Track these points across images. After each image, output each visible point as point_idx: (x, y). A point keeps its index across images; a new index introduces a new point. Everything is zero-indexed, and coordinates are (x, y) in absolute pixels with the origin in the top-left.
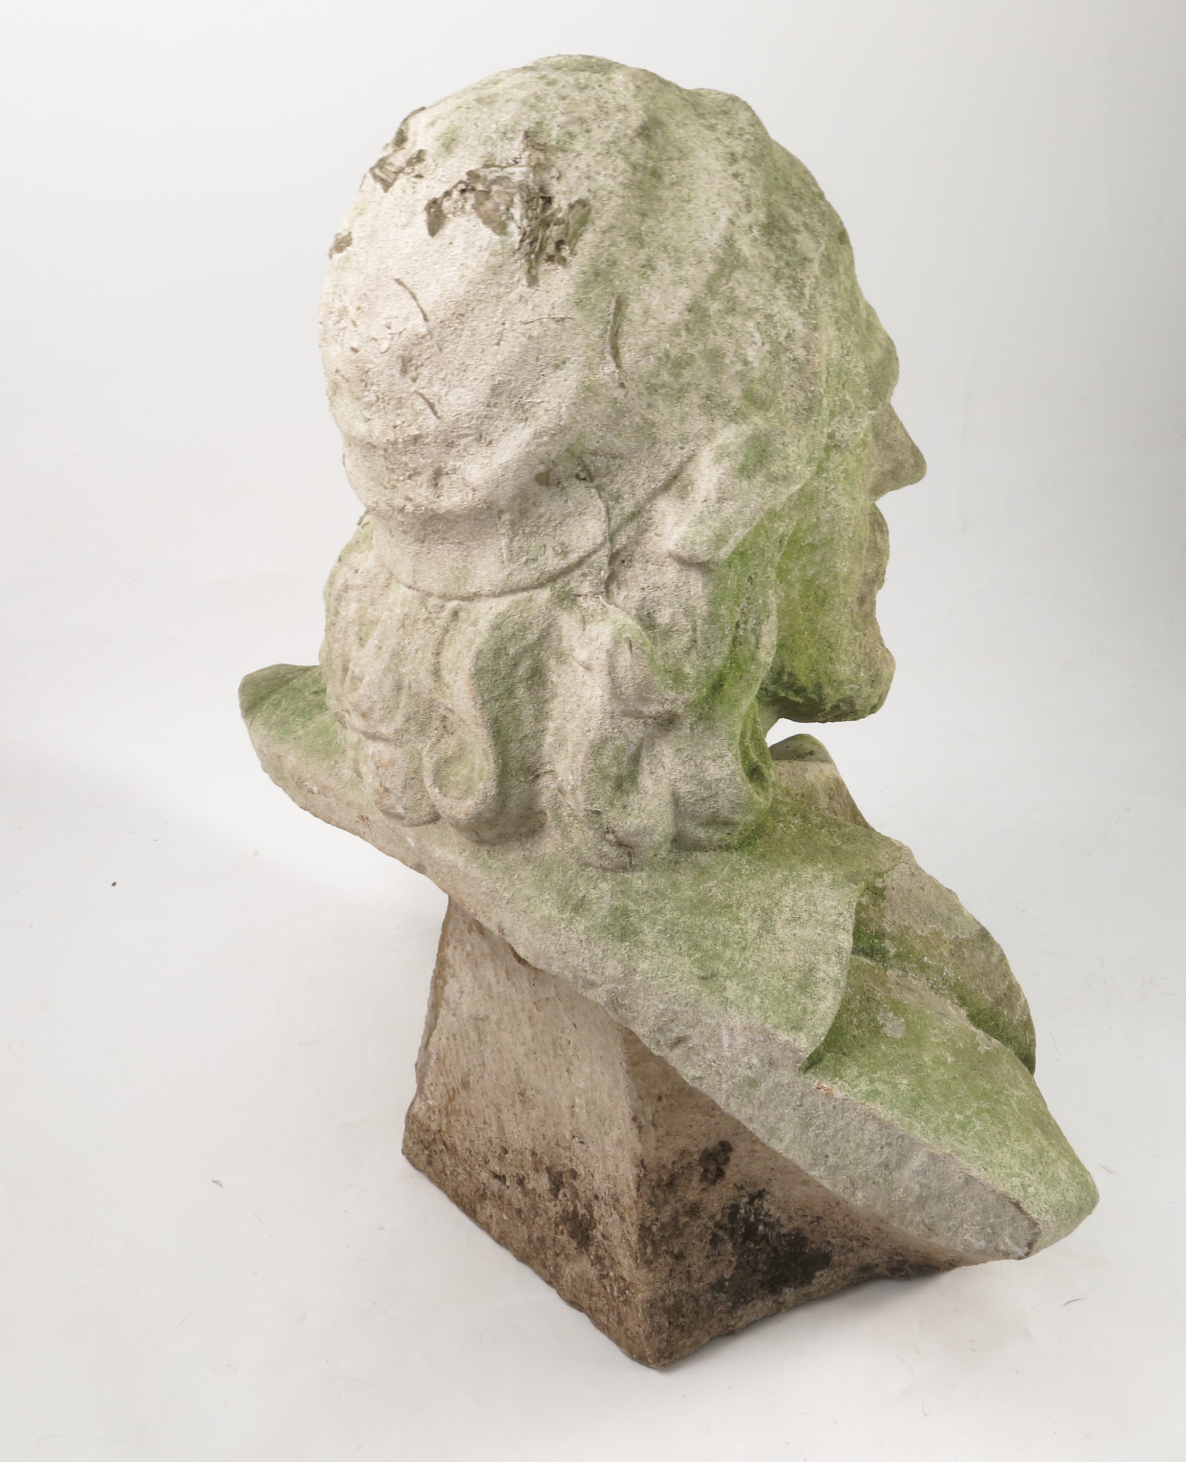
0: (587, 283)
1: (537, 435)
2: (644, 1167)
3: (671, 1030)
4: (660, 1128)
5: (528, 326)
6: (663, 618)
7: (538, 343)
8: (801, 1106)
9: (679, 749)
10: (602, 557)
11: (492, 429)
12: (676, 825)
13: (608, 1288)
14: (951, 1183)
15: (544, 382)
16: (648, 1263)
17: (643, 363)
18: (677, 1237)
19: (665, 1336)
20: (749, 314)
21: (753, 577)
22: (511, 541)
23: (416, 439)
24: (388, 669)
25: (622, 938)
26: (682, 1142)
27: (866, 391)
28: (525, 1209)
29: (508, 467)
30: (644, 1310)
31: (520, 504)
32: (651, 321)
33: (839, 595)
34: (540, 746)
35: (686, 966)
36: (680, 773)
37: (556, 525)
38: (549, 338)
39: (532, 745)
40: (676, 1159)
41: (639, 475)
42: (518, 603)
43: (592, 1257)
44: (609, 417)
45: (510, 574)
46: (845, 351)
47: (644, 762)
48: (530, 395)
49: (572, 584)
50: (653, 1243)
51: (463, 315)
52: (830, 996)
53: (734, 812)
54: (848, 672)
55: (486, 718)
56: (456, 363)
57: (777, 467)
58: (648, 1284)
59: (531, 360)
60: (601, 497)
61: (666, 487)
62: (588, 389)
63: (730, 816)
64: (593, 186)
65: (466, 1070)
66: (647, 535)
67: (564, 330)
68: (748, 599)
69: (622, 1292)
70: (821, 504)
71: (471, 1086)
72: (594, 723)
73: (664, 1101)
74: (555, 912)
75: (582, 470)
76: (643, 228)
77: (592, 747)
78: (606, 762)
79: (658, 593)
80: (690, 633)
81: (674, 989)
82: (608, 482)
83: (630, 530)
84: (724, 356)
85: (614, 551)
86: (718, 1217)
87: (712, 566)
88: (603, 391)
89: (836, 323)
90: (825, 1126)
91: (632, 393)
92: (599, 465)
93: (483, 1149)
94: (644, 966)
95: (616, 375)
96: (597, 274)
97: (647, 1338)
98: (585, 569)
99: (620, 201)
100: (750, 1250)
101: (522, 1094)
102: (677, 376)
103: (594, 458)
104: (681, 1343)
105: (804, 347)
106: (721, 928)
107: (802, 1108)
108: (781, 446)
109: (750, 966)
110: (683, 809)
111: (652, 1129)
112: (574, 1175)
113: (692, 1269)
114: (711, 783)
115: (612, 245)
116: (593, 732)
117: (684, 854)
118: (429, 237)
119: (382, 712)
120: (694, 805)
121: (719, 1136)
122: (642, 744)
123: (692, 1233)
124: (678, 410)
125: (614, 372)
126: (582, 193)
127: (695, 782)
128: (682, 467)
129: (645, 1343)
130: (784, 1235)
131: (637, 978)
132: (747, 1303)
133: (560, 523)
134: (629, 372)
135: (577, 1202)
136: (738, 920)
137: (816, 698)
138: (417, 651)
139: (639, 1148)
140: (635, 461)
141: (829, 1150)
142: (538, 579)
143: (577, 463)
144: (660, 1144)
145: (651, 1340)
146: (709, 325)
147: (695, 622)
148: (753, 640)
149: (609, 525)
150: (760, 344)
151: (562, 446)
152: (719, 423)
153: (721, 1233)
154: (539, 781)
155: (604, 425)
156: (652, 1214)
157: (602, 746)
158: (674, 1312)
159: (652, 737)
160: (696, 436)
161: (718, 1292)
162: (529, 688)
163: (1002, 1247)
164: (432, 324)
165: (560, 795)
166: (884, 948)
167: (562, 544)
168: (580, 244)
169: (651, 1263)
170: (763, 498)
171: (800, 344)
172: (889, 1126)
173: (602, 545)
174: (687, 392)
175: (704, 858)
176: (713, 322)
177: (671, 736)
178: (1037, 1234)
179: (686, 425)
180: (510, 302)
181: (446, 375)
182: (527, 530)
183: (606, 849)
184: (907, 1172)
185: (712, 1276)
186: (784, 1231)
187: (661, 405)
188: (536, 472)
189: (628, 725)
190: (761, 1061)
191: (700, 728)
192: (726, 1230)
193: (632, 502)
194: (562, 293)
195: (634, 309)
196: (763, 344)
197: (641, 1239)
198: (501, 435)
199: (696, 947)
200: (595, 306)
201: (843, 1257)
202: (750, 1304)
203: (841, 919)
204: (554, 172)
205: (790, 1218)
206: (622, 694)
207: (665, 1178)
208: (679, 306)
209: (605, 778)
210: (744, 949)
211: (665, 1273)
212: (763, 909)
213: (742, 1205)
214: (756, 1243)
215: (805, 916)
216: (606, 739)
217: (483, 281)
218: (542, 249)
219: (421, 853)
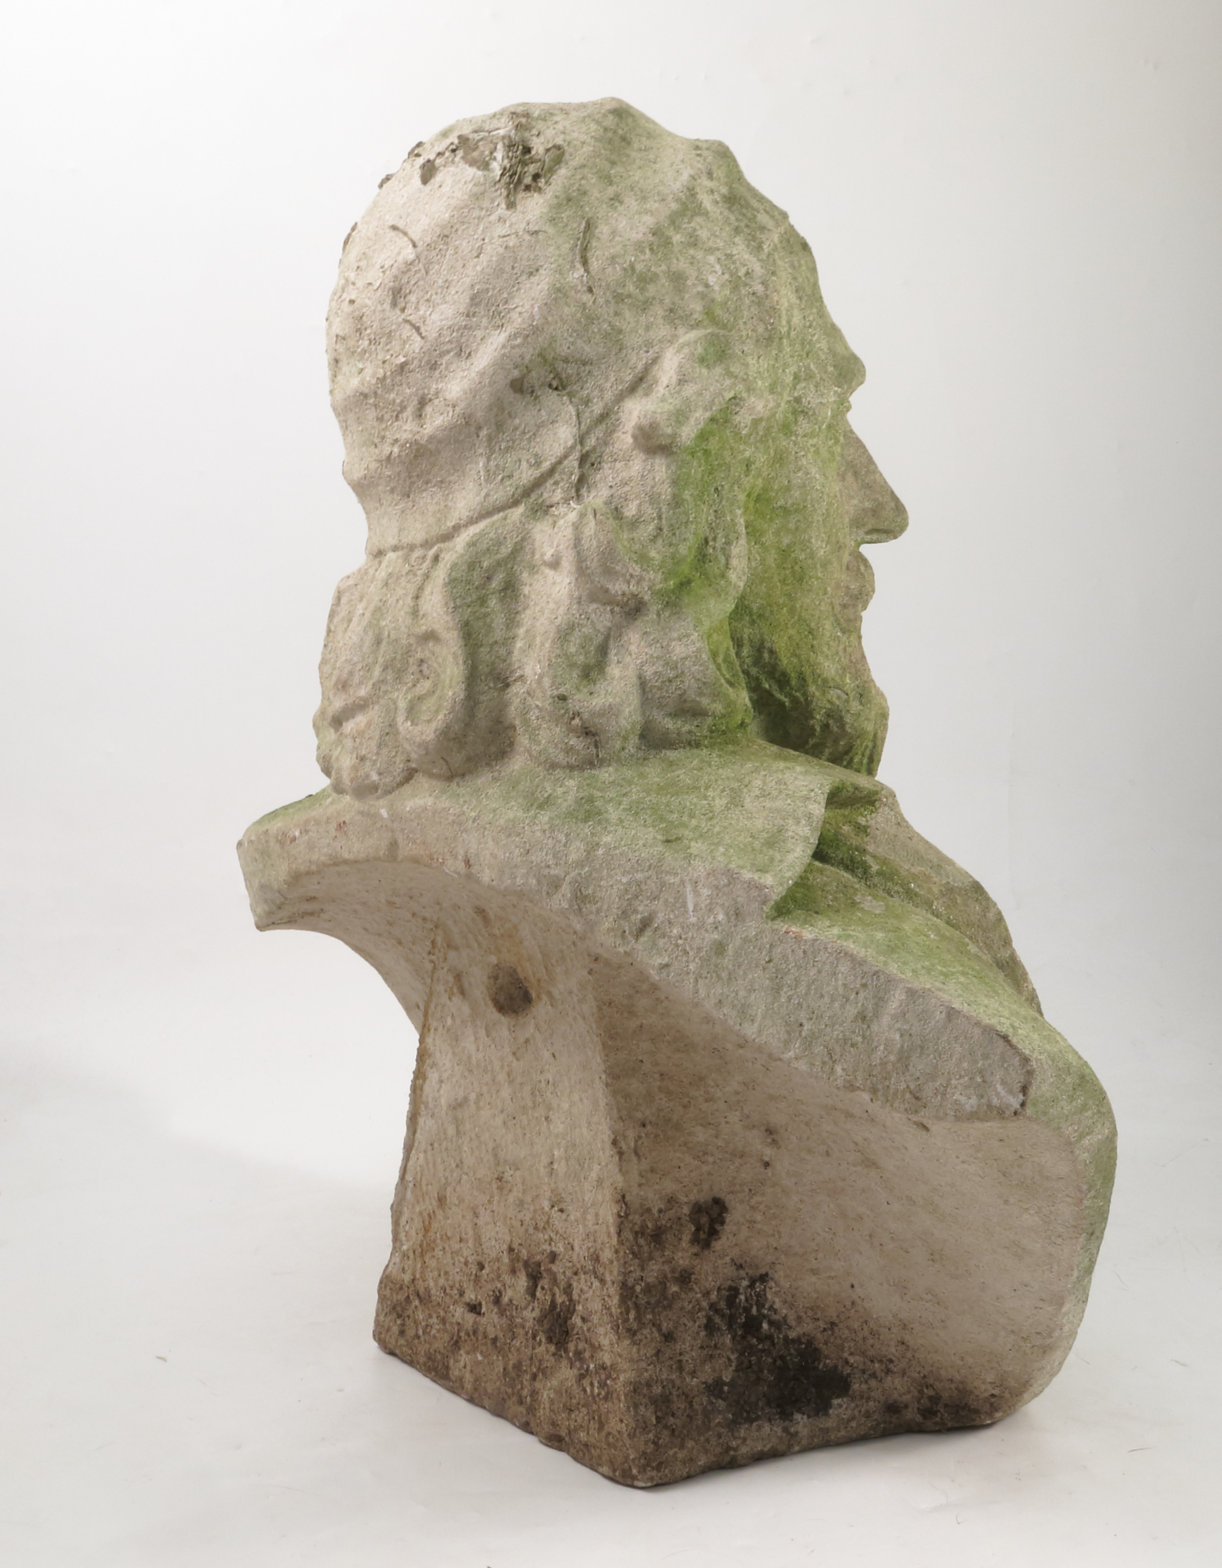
0: (559, 205)
1: (510, 338)
2: (626, 1204)
3: (635, 911)
4: (643, 1160)
5: (505, 239)
6: (630, 511)
7: (514, 252)
8: (770, 961)
9: (646, 633)
10: (572, 462)
11: (471, 339)
12: (643, 713)
13: (588, 1389)
14: (933, 1022)
15: (519, 289)
16: (632, 1333)
17: (609, 270)
18: (665, 1308)
19: (651, 1436)
20: (710, 251)
21: (720, 488)
22: (489, 460)
23: (402, 366)
24: (370, 625)
25: (586, 820)
26: (669, 1186)
27: (831, 369)
28: (501, 1335)
29: (484, 373)
30: (626, 1395)
31: (497, 415)
32: (617, 238)
33: (818, 578)
34: (510, 653)
35: (650, 835)
36: (646, 654)
37: (530, 437)
38: (523, 248)
39: (502, 651)
40: (662, 1206)
41: (607, 379)
42: (493, 524)
43: (571, 1354)
44: (579, 322)
45: (487, 495)
46: (808, 324)
47: (613, 656)
48: (506, 302)
49: (545, 495)
50: (637, 1306)
51: (447, 236)
52: (799, 849)
53: (701, 694)
54: (833, 671)
55: (457, 620)
56: (440, 281)
57: (736, 369)
58: (631, 1360)
59: (508, 269)
60: (571, 402)
61: (633, 389)
62: (559, 290)
63: (698, 699)
64: (568, 138)
65: (443, 1181)
66: (616, 435)
67: (537, 241)
68: (716, 511)
69: (602, 1385)
70: (792, 467)
71: (448, 1201)
72: (562, 610)
73: (649, 1127)
74: (520, 814)
75: (554, 378)
76: (612, 172)
77: (559, 631)
78: (573, 649)
79: (627, 488)
80: (656, 522)
81: (637, 854)
82: (579, 389)
83: (599, 432)
84: (687, 279)
85: (584, 451)
86: (714, 1296)
87: (675, 450)
88: (573, 293)
89: (797, 291)
90: (797, 981)
91: (601, 301)
92: (570, 372)
93: (458, 1278)
94: (607, 839)
95: (585, 278)
96: (569, 200)
97: (631, 1436)
98: (557, 476)
99: (591, 149)
100: (751, 1346)
101: (500, 1179)
102: (643, 290)
103: (565, 365)
104: (671, 1452)
105: (763, 283)
106: (688, 804)
107: (772, 964)
108: (740, 353)
109: (717, 829)
110: (650, 696)
111: (634, 1158)
112: (553, 1257)
113: (685, 1358)
114: (677, 662)
115: (583, 178)
116: (560, 618)
117: (653, 752)
118: (422, 186)
119: (361, 673)
120: (660, 689)
121: (712, 1190)
122: (609, 635)
123: (682, 1308)
124: (643, 319)
125: (583, 276)
126: (559, 141)
127: (662, 663)
128: (647, 369)
129: (628, 1442)
130: (793, 1341)
131: (600, 852)
132: (751, 1421)
133: (534, 434)
134: (597, 278)
135: (556, 1290)
136: (705, 798)
137: (802, 699)
138: (397, 601)
139: (619, 1180)
140: (603, 366)
141: (803, 1015)
142: (513, 495)
143: (549, 370)
144: (643, 1181)
145: (635, 1440)
146: (672, 252)
147: (660, 509)
148: (723, 560)
149: (579, 428)
150: (720, 273)
151: (535, 349)
152: (681, 331)
153: (717, 1320)
154: (509, 690)
155: (575, 331)
156: (634, 1266)
157: (569, 631)
158: (662, 1404)
159: (619, 627)
160: (660, 341)
161: (717, 1397)
162: (502, 600)
163: (995, 1101)
164: (419, 249)
165: (529, 698)
166: (865, 862)
167: (536, 455)
168: (554, 177)
169: (634, 1334)
170: (722, 385)
171: (759, 281)
172: (862, 963)
173: (573, 447)
174: (651, 304)
175: (672, 755)
176: (676, 249)
177: (638, 622)
178: (1030, 1073)
179: (651, 333)
180: (490, 222)
181: (431, 296)
182: (503, 445)
183: (573, 742)
184: (886, 1020)
185: (707, 1373)
186: (792, 1335)
187: (627, 314)
188: (510, 377)
189: (595, 611)
190: (727, 914)
191: (667, 614)
192: (723, 1316)
193: (601, 404)
194: (537, 213)
195: (603, 230)
196: (723, 274)
197: (623, 1299)
198: (479, 344)
199: (662, 819)
200: (567, 225)
201: (864, 1386)
202: (755, 1424)
203: (812, 794)
204: (535, 132)
205: (799, 1319)
206: (587, 568)
207: (650, 1225)
208: (642, 229)
209: (572, 665)
210: (711, 819)
211: (651, 1352)
212: (732, 789)
213: (741, 1290)
214: (760, 1340)
215: (775, 793)
216: (573, 625)
217: (467, 206)
218: (520, 181)
219: (393, 822)
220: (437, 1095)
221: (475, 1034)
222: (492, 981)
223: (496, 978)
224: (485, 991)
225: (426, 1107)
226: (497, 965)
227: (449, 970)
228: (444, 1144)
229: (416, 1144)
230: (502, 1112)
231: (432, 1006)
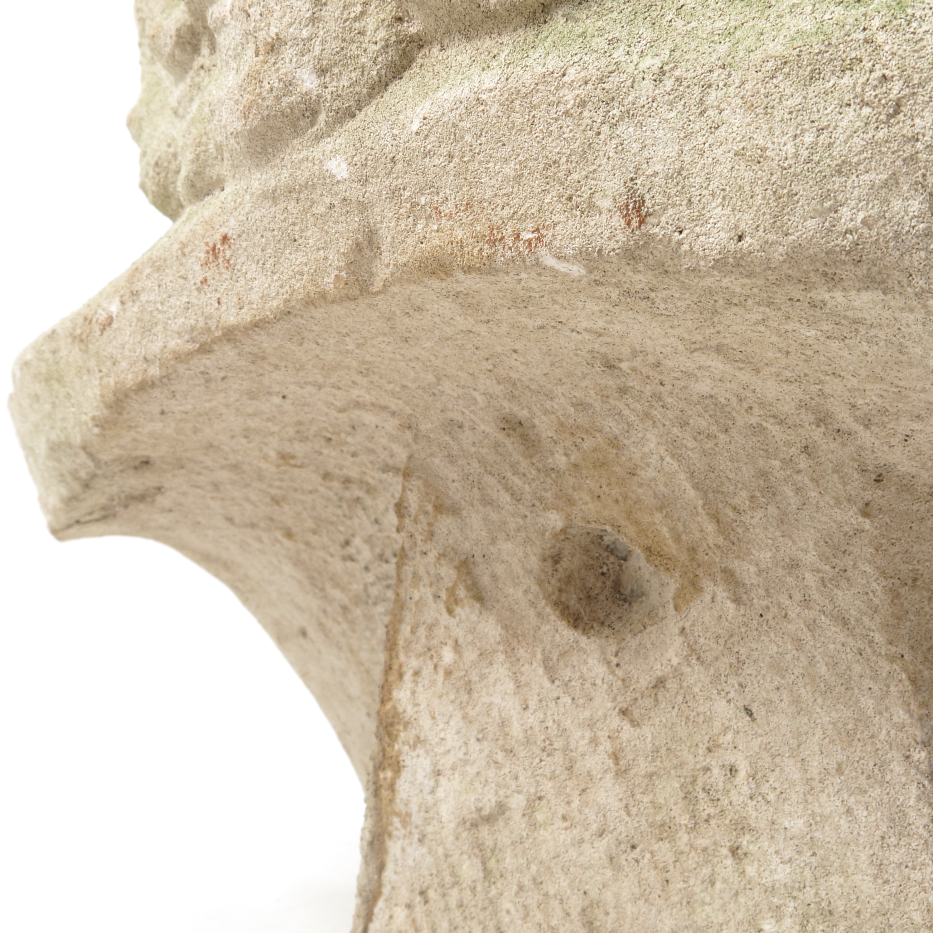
219: (364, 181)
220: (429, 799)
221: (515, 676)
222: (549, 563)
223: (556, 559)
224: (535, 588)
225: (405, 823)
226: (563, 531)
227: (442, 555)
228: (454, 894)
229: (386, 890)
230: (601, 834)
231: (405, 630)
